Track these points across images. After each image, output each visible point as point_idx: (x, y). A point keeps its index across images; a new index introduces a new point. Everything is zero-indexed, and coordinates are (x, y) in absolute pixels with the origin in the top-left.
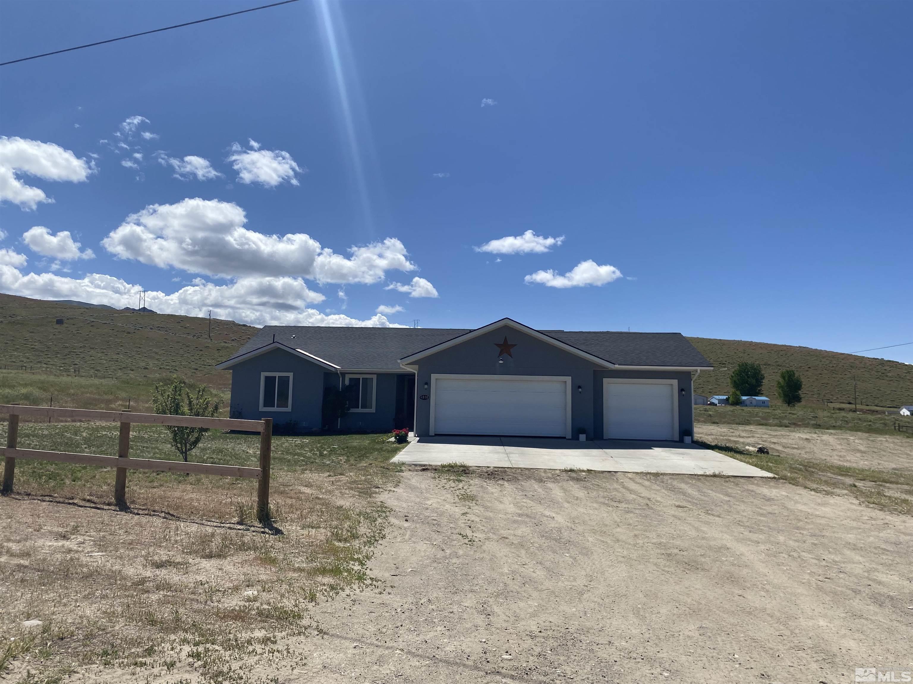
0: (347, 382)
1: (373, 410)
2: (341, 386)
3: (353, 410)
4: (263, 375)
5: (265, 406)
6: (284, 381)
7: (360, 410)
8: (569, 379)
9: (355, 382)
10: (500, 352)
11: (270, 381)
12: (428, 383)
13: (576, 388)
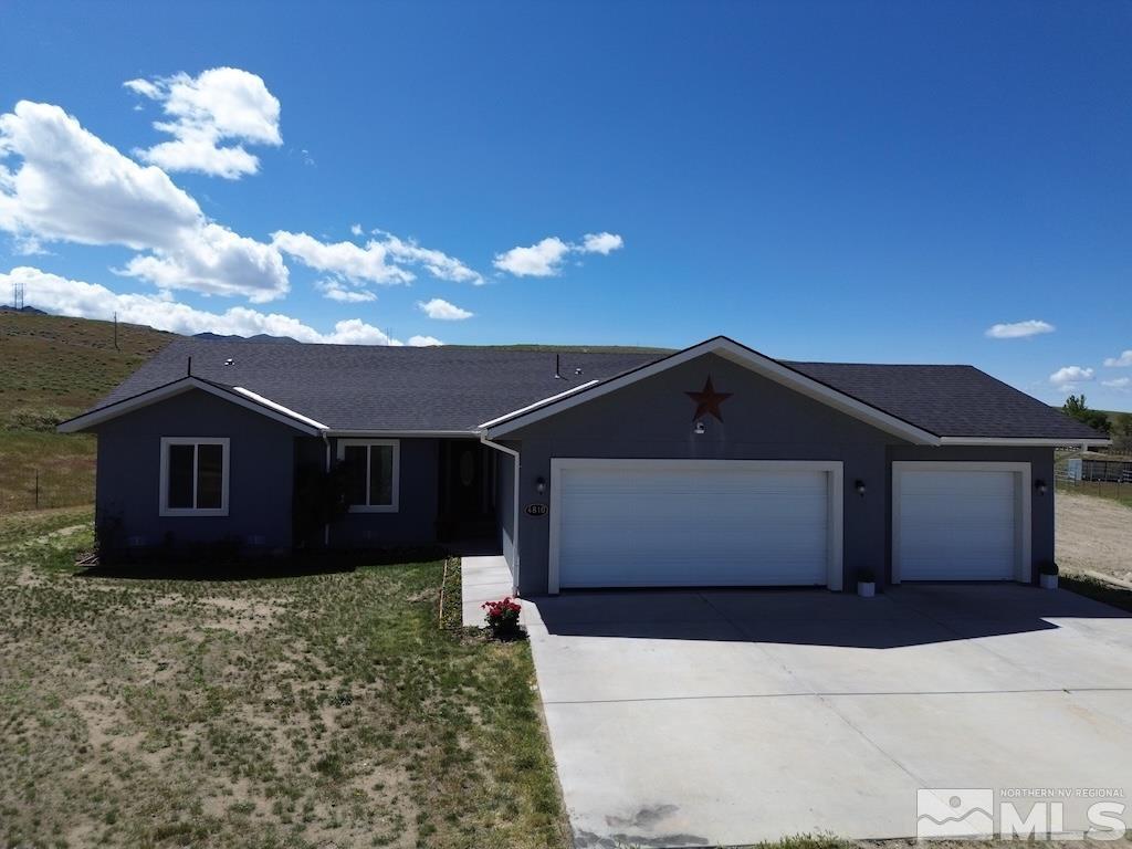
0: (341, 454)
1: (394, 507)
2: (329, 463)
3: (355, 509)
4: (166, 443)
6: (210, 455)
7: (368, 508)
8: (837, 468)
9: (356, 454)
10: (698, 411)
11: (180, 456)
12: (544, 479)
13: (853, 484)
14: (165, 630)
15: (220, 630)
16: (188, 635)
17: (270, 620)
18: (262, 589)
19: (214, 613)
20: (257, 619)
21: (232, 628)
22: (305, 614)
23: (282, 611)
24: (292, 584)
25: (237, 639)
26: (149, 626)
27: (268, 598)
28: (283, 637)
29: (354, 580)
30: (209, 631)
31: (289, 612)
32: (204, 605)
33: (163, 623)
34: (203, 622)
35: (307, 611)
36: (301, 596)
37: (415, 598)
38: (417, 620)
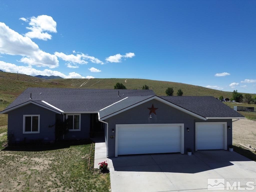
0: (67, 117)
1: (80, 130)
2: (64, 120)
3: (70, 130)
4: (24, 116)
5: (26, 131)
6: (35, 119)
7: (73, 130)
8: (183, 125)
9: (70, 117)
10: (150, 112)
11: (28, 119)
12: (114, 129)
13: (186, 129)
14: (22, 170)
15: (35, 170)
16: (27, 172)
17: (48, 166)
18: (47, 154)
19: (34, 163)
20: (44, 165)
21: (38, 169)
22: (56, 163)
23: (50, 162)
24: (54, 152)
25: (39, 173)
26: (17, 168)
27: (48, 158)
28: (50, 172)
29: (69, 151)
30: (32, 170)
31: (52, 163)
32: (32, 160)
33: (21, 167)
34: (31, 167)
35: (57, 162)
36: (56, 157)
37: (83, 158)
38: (83, 165)
